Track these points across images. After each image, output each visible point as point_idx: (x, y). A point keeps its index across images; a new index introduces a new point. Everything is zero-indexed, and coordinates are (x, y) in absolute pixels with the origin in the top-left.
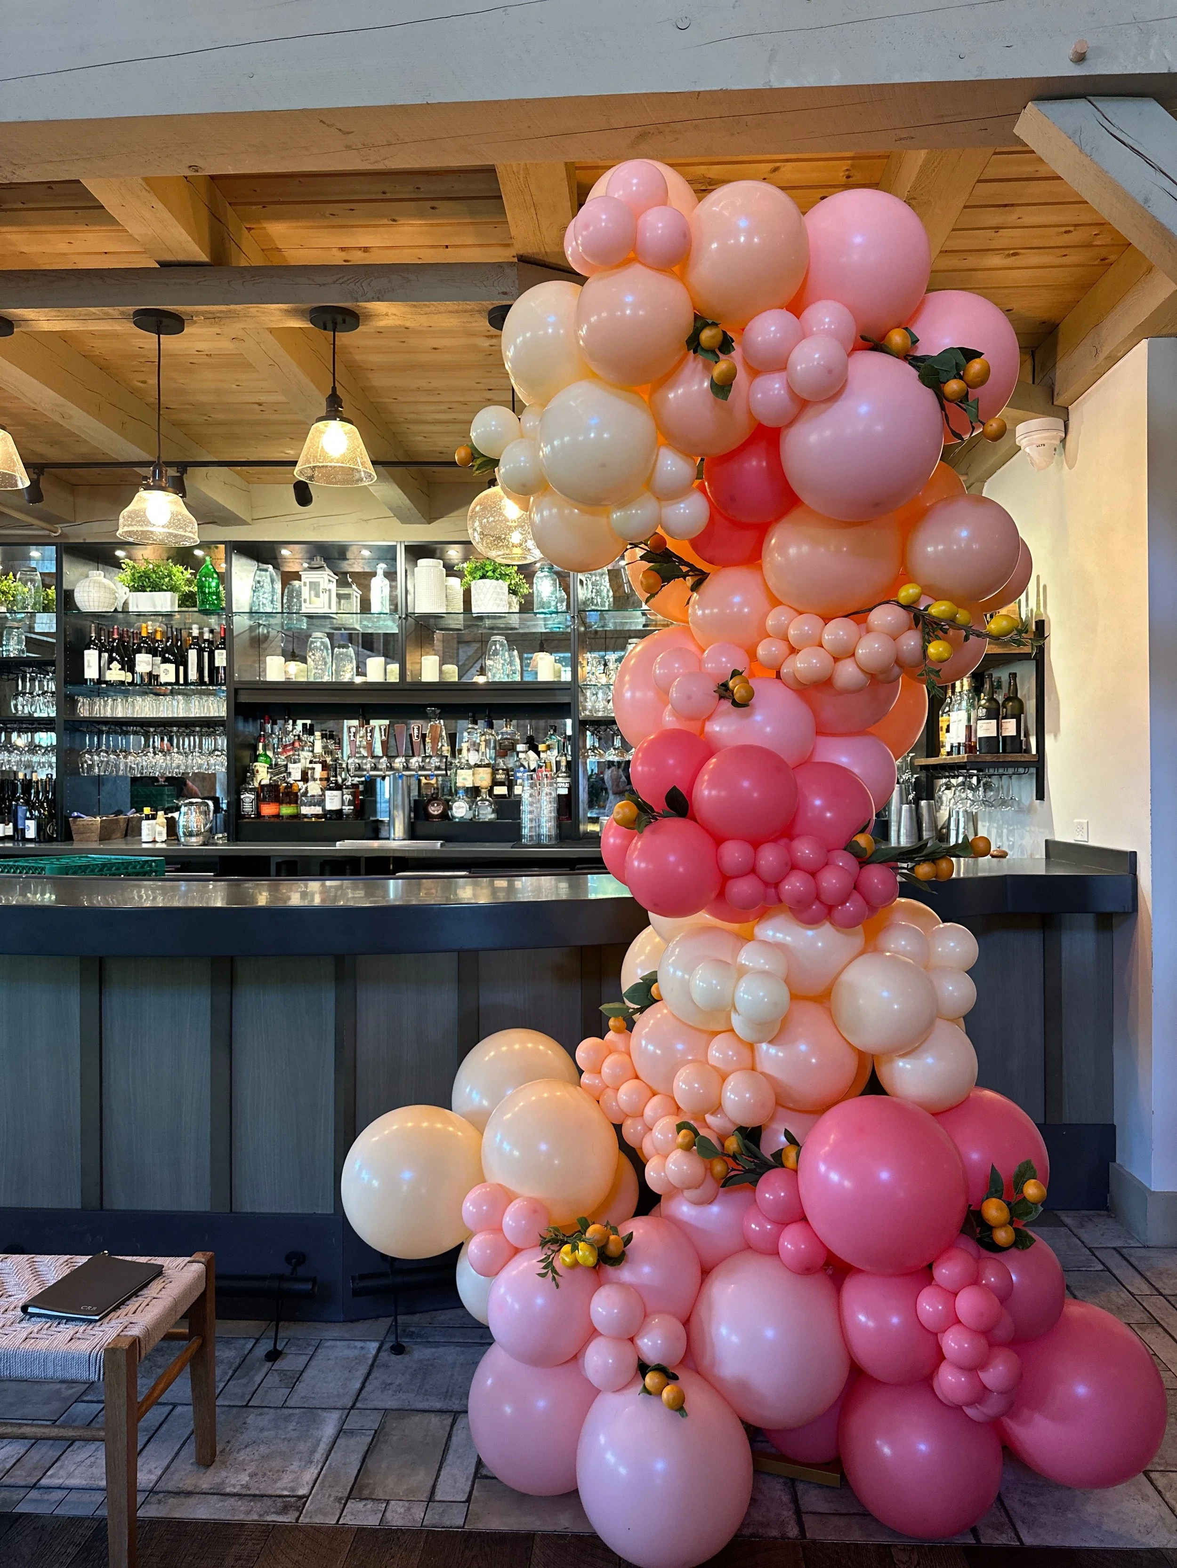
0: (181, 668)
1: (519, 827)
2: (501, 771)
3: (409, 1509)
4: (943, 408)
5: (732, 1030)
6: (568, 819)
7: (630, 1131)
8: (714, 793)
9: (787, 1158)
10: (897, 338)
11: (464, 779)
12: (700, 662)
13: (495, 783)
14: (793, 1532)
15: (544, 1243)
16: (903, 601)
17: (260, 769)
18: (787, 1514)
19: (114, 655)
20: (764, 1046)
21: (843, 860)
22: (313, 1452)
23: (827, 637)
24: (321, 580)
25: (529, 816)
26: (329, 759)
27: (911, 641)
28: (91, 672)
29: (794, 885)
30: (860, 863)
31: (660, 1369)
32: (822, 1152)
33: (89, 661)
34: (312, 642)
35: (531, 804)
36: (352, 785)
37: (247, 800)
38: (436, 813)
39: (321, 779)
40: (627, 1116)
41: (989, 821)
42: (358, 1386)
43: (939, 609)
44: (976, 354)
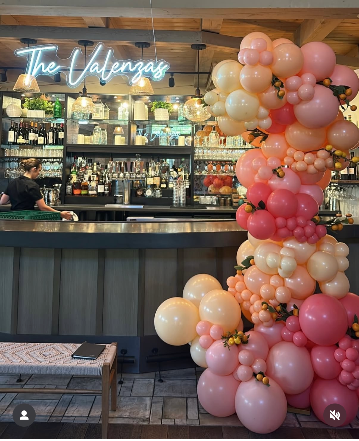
0: (45, 138)
1: (172, 200)
2: (164, 179)
3: (181, 421)
4: (339, 100)
5: (278, 274)
6: (189, 197)
7: (245, 304)
8: (274, 203)
9: (295, 313)
10: (327, 82)
11: (150, 181)
12: (266, 162)
13: (161, 183)
14: (298, 426)
15: (223, 338)
16: (328, 150)
17: (73, 177)
18: (295, 421)
19: (20, 133)
20: (287, 279)
21: (311, 224)
22: (146, 407)
23: (305, 158)
24: (100, 107)
25: (176, 196)
26: (99, 173)
27: (330, 161)
28: (11, 139)
29: (298, 231)
30: (316, 224)
31: (261, 373)
32: (306, 311)
33: (10, 135)
34: (95, 130)
35: (177, 191)
36: (108, 183)
37: (69, 188)
38: (140, 194)
39: (96, 181)
40: (244, 301)
41: (344, 202)
42: (152, 390)
43: (337, 153)
44: (348, 88)
